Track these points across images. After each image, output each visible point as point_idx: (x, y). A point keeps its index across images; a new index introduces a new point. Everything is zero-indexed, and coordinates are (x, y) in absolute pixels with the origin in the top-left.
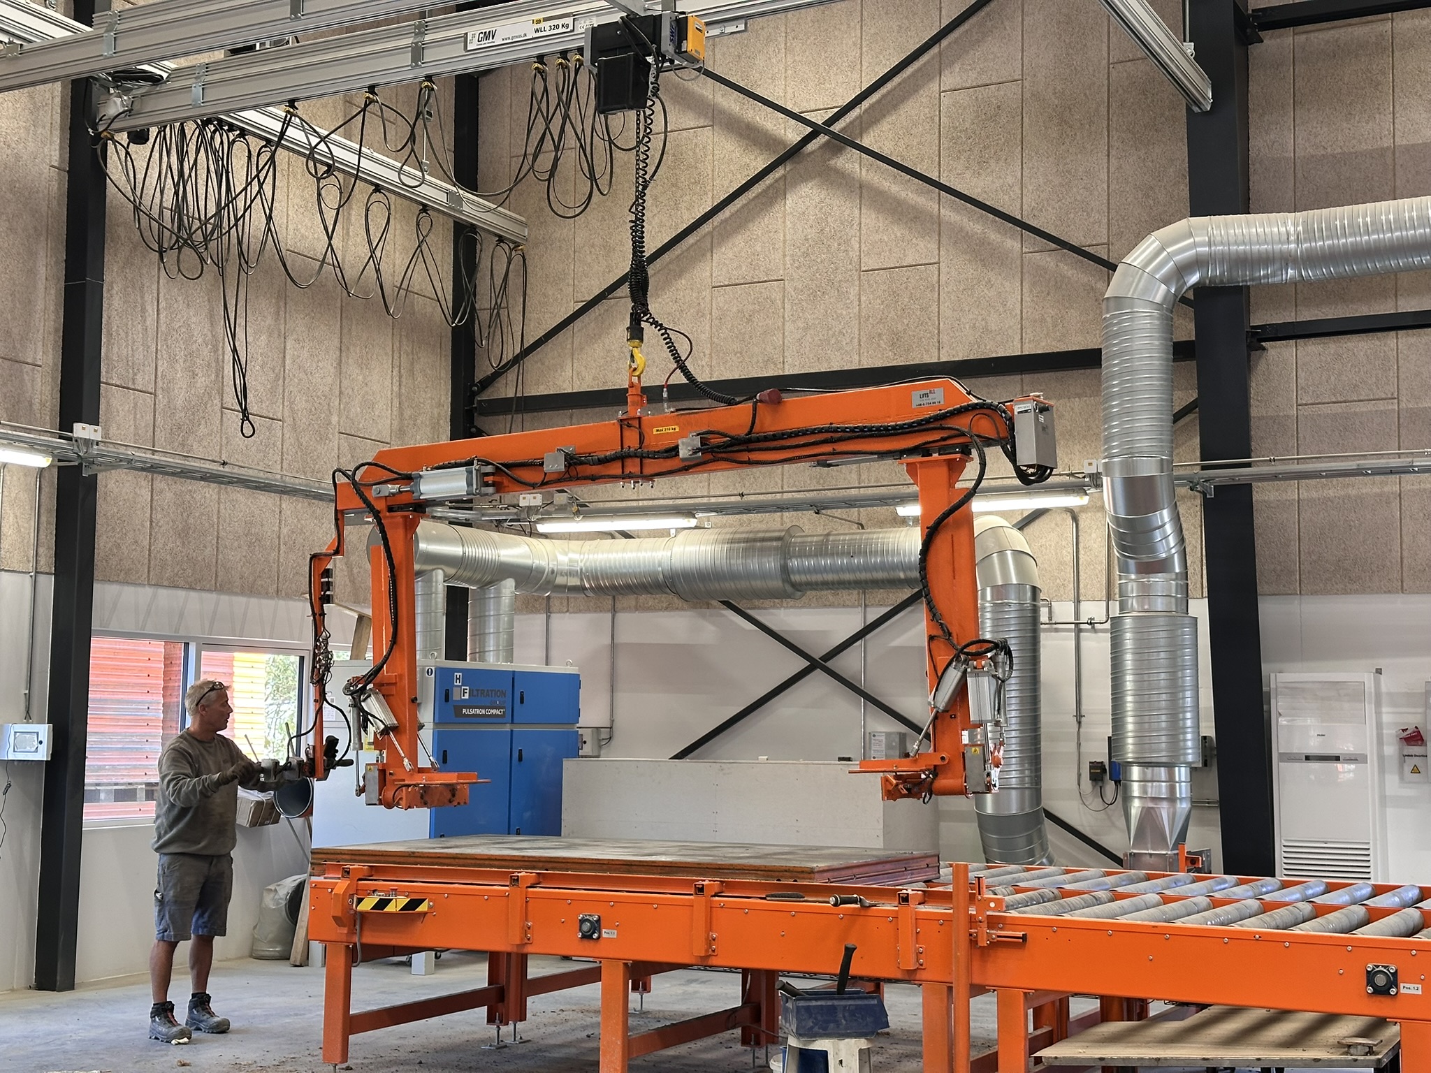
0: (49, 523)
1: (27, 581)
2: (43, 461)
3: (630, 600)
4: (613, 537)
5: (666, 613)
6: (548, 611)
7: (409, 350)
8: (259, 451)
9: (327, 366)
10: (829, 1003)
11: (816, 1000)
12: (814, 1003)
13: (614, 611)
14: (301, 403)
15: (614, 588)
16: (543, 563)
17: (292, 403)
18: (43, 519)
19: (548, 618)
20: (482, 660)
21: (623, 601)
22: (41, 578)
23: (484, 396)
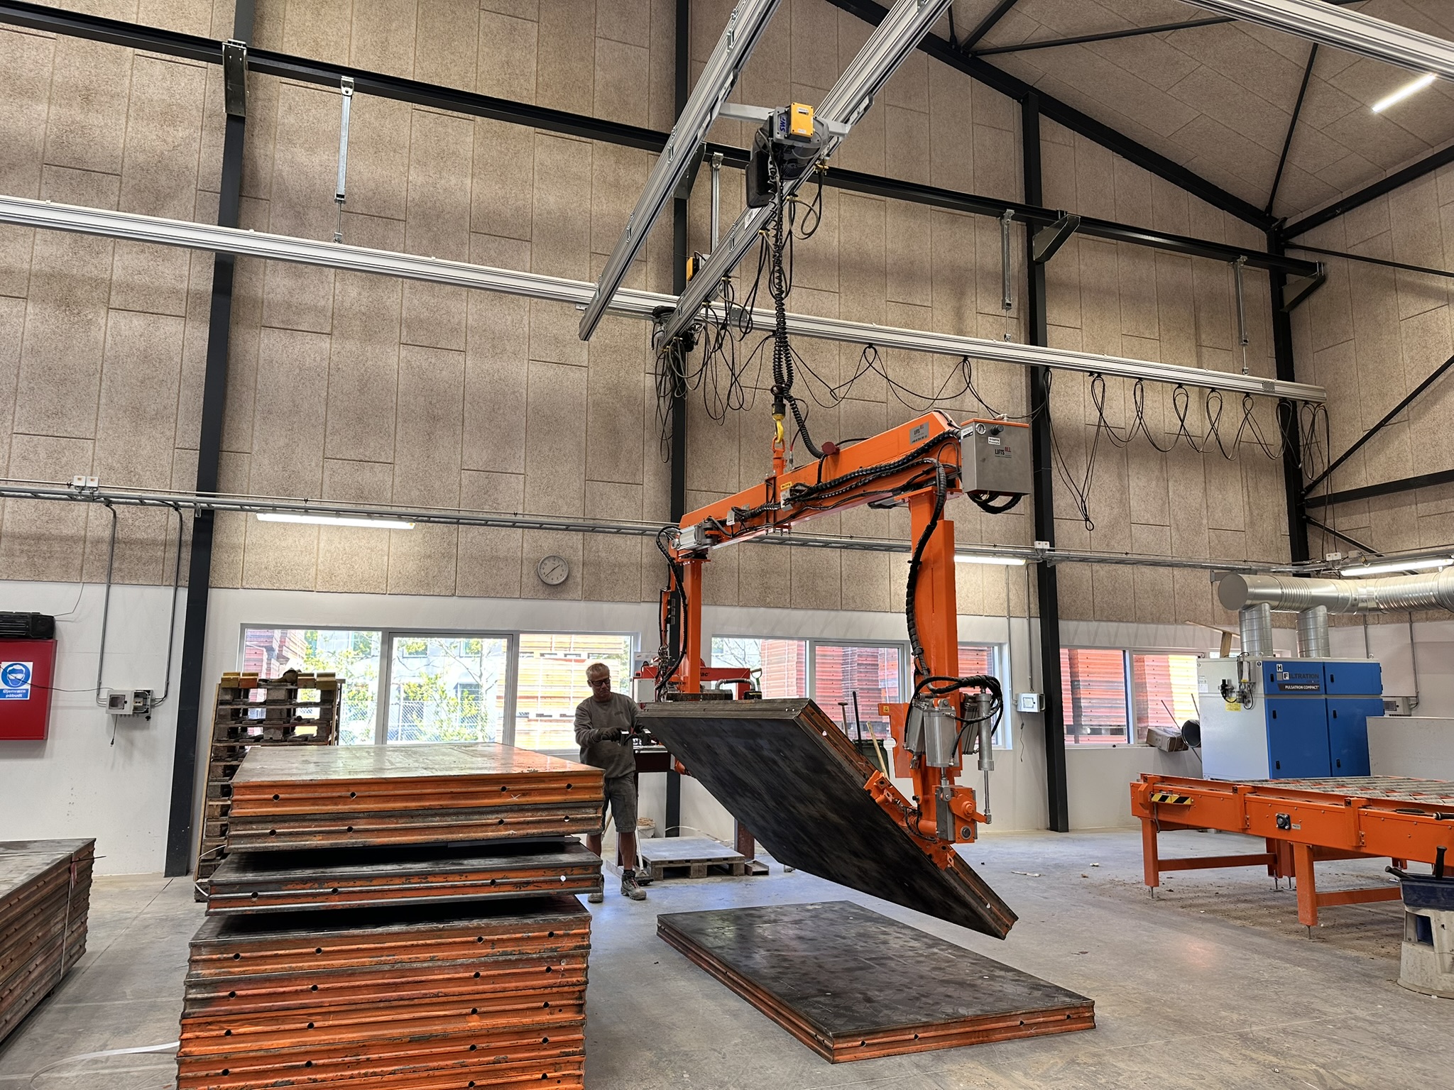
0: (1035, 592)
1: (1025, 621)
2: (1022, 562)
3: (1423, 614)
4: (1405, 575)
5: (1449, 622)
6: (1366, 624)
7: (1254, 476)
8: (1156, 544)
9: (1197, 493)
10: (1430, 885)
11: (1419, 882)
12: (1417, 884)
13: (1411, 622)
14: (1181, 516)
15: (1411, 606)
16: (1347, 594)
17: (1175, 516)
18: (1031, 590)
19: (1366, 628)
20: (1308, 656)
21: (1416, 616)
22: (1032, 620)
23: (1310, 496)
